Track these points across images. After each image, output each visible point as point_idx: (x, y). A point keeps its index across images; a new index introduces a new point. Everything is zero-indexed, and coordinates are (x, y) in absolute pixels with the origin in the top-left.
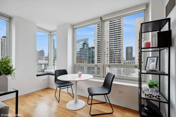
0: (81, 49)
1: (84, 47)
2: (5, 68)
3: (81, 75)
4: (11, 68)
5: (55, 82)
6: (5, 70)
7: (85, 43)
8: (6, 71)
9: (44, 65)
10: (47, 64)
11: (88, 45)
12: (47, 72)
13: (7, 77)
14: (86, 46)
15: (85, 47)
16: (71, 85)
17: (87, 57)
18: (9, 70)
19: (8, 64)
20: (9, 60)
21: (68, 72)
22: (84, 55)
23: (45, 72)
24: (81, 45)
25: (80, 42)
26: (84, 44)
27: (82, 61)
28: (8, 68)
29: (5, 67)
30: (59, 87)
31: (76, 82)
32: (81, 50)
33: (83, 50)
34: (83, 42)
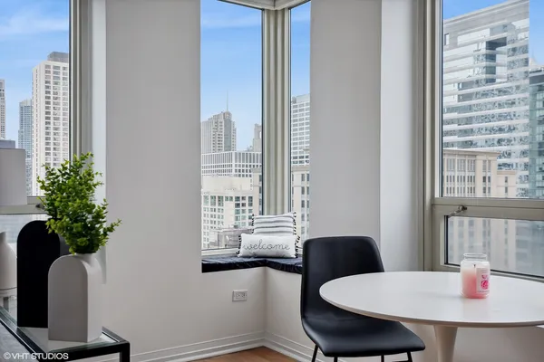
0: (465, 85)
1: (491, 70)
2: (76, 218)
3: (485, 284)
4: (98, 217)
5: (303, 316)
6: (77, 227)
7: (502, 43)
8: (80, 235)
9: (232, 204)
10: (247, 202)
11: (525, 50)
12: (253, 251)
13: (86, 264)
14: (511, 65)
15: (501, 71)
16: (408, 350)
17: (517, 148)
18: (93, 228)
19: (84, 197)
20: (89, 175)
21: (385, 254)
22: (492, 130)
23: (242, 251)
24: (470, 61)
25: (461, 39)
26: (492, 45)
27: (472, 179)
28: (90, 218)
29: (75, 212)
30: (327, 354)
31: (449, 331)
32: (468, 97)
33: (485, 94)
34: (485, 34)
